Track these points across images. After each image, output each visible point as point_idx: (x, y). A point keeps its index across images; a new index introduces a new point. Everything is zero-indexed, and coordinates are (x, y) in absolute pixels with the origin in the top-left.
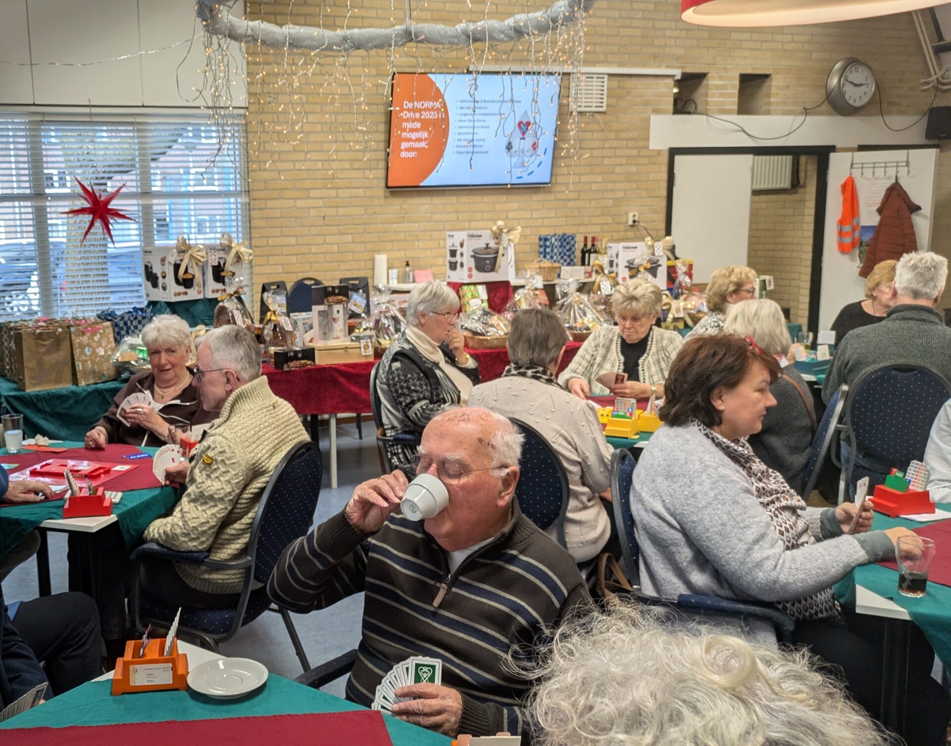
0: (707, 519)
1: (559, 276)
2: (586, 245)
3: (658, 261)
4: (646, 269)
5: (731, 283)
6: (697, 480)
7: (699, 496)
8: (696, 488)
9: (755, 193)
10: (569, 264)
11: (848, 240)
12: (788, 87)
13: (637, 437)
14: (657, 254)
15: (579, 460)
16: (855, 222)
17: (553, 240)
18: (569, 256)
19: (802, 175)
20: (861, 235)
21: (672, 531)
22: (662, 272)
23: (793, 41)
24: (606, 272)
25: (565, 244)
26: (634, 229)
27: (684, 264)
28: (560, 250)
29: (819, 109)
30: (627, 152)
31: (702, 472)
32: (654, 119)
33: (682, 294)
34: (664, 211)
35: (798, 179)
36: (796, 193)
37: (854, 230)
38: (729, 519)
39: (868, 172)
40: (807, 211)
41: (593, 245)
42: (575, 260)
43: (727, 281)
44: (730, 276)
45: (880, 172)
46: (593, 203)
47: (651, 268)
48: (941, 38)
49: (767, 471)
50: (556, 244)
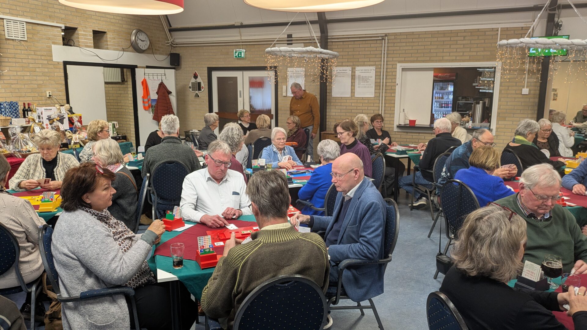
0: (90, 253)
1: (11, 123)
2: (25, 107)
3: (63, 116)
4: (57, 120)
5: (99, 127)
6: (84, 235)
7: (85, 242)
8: (84, 239)
9: (106, 83)
10: (16, 117)
11: (147, 105)
12: (115, 38)
13: (57, 210)
14: (62, 112)
15: (24, 230)
16: (149, 97)
17: (5, 105)
18: (16, 113)
19: (125, 77)
20: (151, 103)
21: (74, 261)
22: (66, 121)
23: (114, 19)
24: (37, 121)
25: (12, 107)
26: (50, 99)
27: (76, 117)
28: (10, 110)
29: (129, 49)
30: (41, 62)
31: (86, 231)
32: (53, 46)
33: (77, 131)
34: (65, 91)
35: (124, 78)
36: (124, 84)
37: (148, 101)
38: (100, 251)
39: (151, 77)
40: (129, 92)
41: (29, 107)
42: (20, 115)
43: (97, 127)
44: (98, 124)
45: (155, 77)
46: (26, 86)
47: (60, 119)
48: (170, 26)
49: (117, 222)
50: (7, 107)
